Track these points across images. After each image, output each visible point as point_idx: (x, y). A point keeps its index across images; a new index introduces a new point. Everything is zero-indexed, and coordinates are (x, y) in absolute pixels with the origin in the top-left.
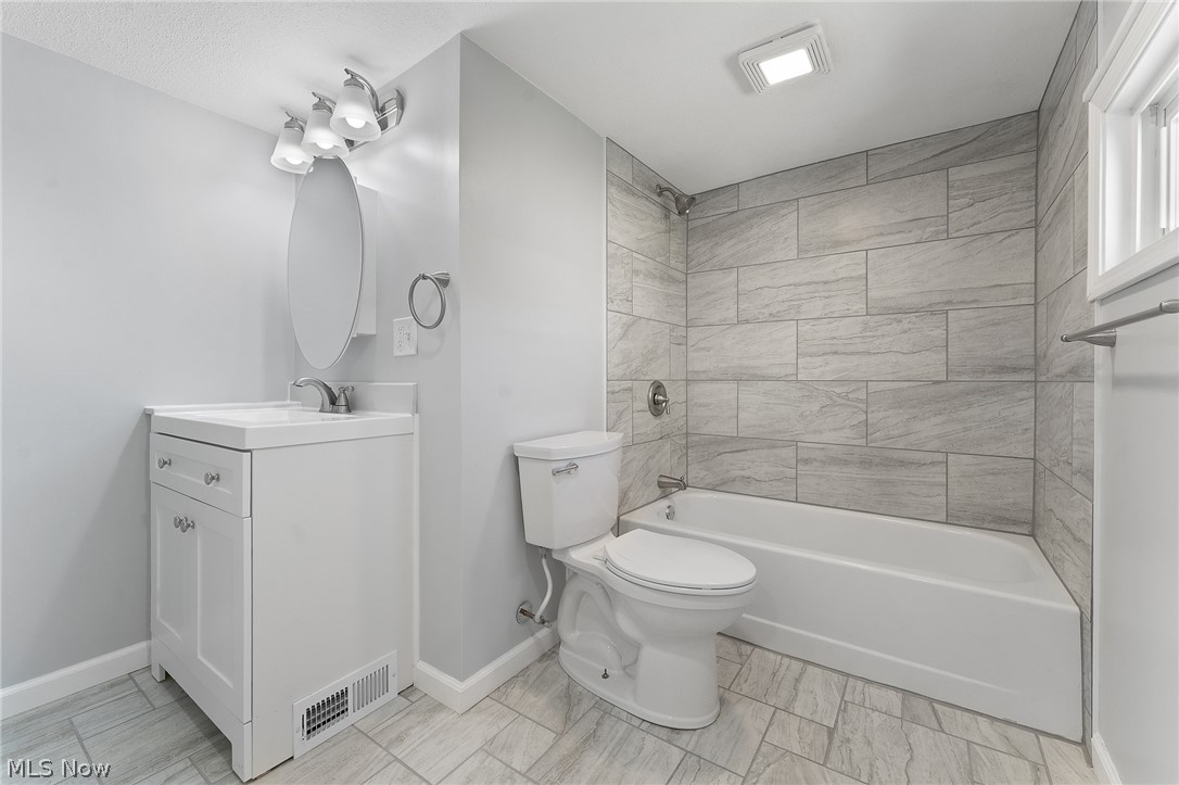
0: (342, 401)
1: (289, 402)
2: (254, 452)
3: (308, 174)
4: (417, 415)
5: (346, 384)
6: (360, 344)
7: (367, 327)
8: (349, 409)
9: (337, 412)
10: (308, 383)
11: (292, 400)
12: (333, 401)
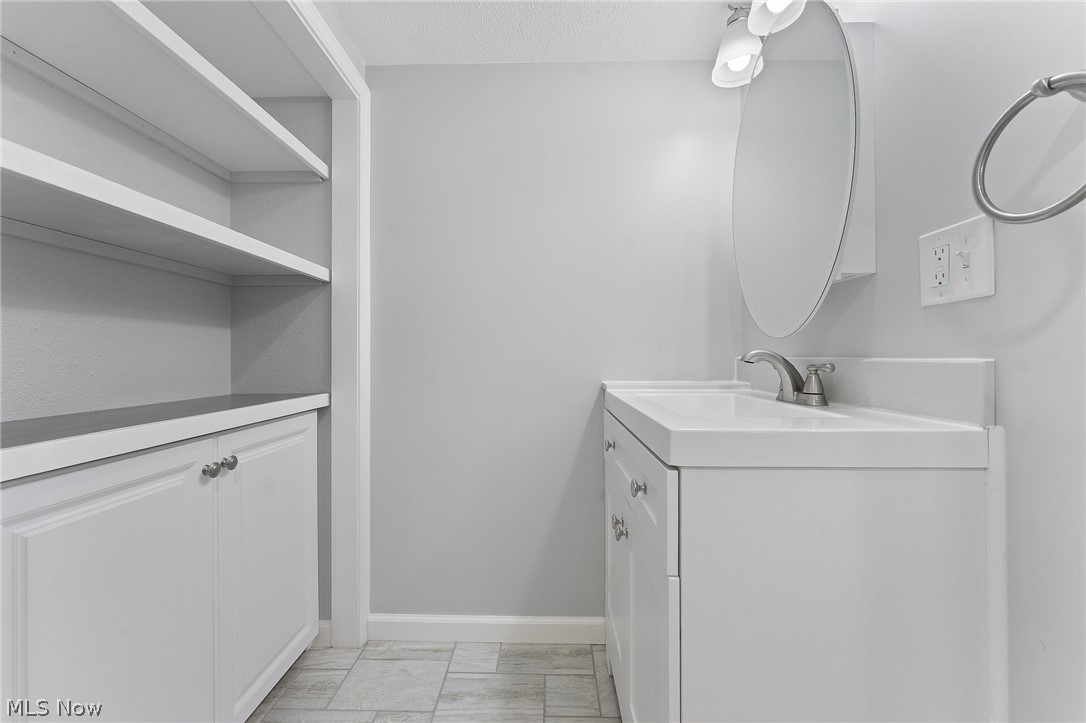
0: (814, 387)
1: (735, 382)
2: (682, 471)
3: (753, 80)
4: (997, 432)
5: (819, 360)
6: (844, 293)
7: (858, 264)
8: (825, 400)
9: (805, 404)
10: (761, 357)
11: (739, 379)
12: (799, 386)
